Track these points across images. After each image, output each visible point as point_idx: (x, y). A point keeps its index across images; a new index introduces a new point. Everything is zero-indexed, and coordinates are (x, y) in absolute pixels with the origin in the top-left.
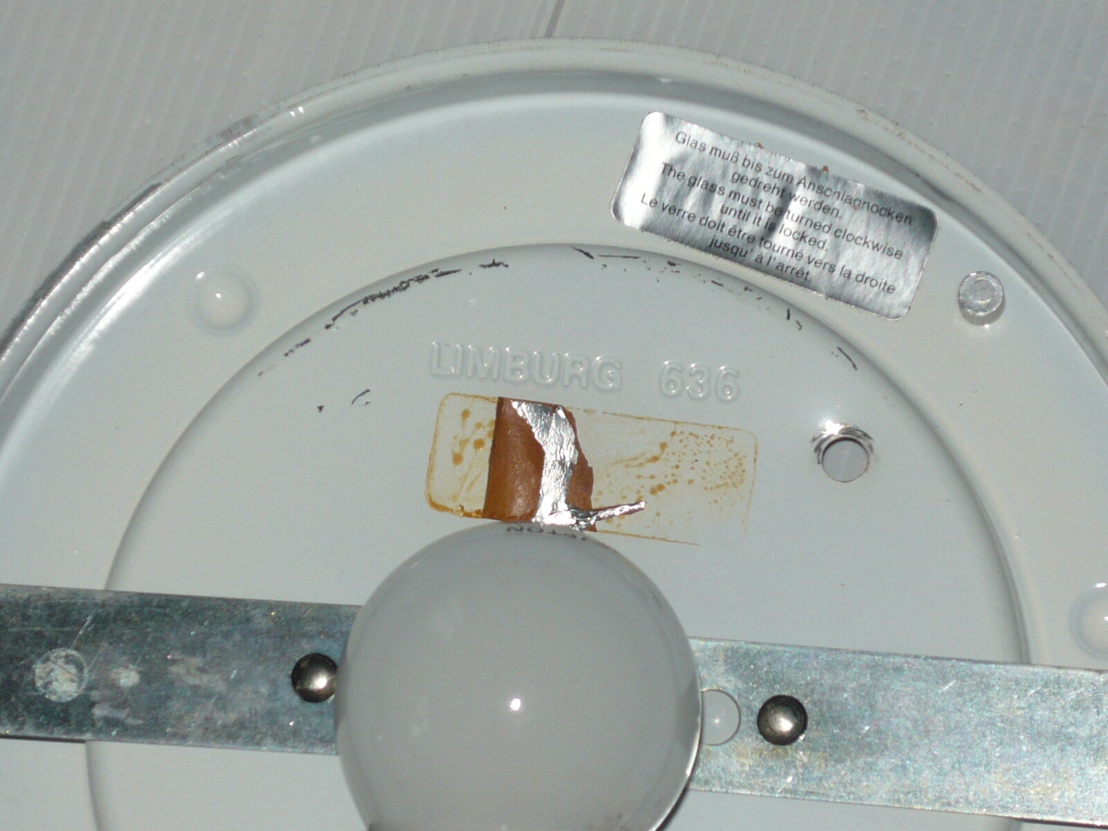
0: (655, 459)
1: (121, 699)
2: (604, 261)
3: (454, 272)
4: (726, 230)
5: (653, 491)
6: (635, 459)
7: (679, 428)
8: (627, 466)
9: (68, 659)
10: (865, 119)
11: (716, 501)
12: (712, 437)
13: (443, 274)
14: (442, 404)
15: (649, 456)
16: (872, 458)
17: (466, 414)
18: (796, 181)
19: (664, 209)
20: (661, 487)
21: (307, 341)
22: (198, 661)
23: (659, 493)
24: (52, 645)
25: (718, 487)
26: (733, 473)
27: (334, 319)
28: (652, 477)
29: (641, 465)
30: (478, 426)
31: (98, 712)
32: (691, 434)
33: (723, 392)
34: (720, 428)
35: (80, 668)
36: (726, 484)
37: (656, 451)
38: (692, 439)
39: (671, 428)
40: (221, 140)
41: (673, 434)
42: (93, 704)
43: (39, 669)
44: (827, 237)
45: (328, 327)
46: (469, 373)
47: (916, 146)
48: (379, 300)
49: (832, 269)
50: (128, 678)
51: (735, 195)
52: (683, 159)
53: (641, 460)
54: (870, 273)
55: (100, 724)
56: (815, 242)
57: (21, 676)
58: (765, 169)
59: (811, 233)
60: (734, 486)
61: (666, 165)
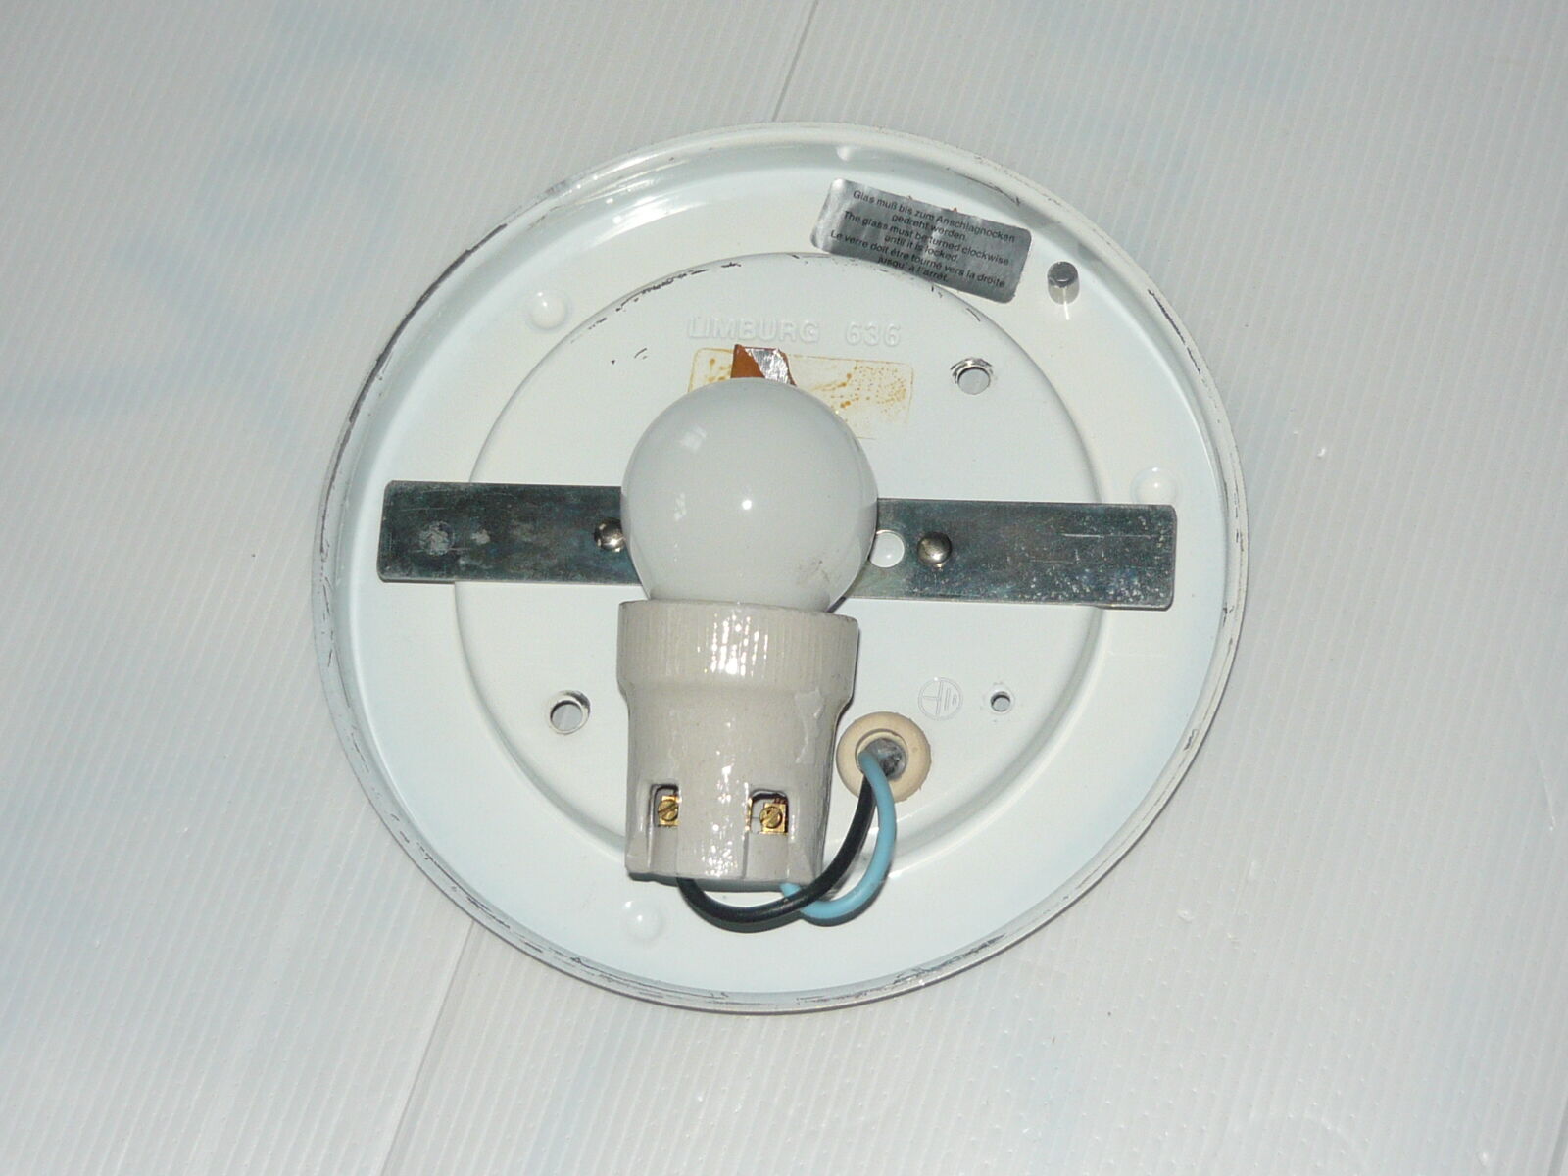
0: (844, 385)
1: (476, 551)
2: (805, 259)
3: (704, 271)
4: (889, 251)
5: (842, 406)
6: (829, 385)
7: (859, 364)
8: (824, 390)
9: (441, 528)
10: (981, 162)
11: (886, 410)
12: (883, 369)
13: (696, 273)
14: (696, 355)
15: (839, 383)
16: (992, 378)
17: (713, 361)
18: (936, 218)
19: (846, 240)
20: (848, 403)
21: (604, 319)
22: (528, 526)
23: (847, 407)
24: (430, 520)
25: (887, 401)
26: (898, 392)
27: (623, 304)
28: (842, 397)
29: (834, 389)
30: (722, 368)
31: (462, 562)
32: (868, 368)
33: (889, 339)
34: (887, 363)
35: (449, 533)
36: (892, 399)
37: (844, 379)
38: (868, 370)
39: (854, 364)
40: (546, 195)
41: (856, 368)
42: (458, 557)
43: (423, 535)
44: (959, 253)
45: (618, 310)
46: (715, 335)
47: (1016, 178)
48: (652, 291)
49: (962, 273)
50: (481, 538)
51: (894, 229)
52: (858, 207)
53: (833, 386)
54: (988, 275)
55: (463, 569)
56: (949, 256)
57: (410, 540)
58: (914, 212)
59: (946, 251)
60: (898, 399)
61: (847, 212)
